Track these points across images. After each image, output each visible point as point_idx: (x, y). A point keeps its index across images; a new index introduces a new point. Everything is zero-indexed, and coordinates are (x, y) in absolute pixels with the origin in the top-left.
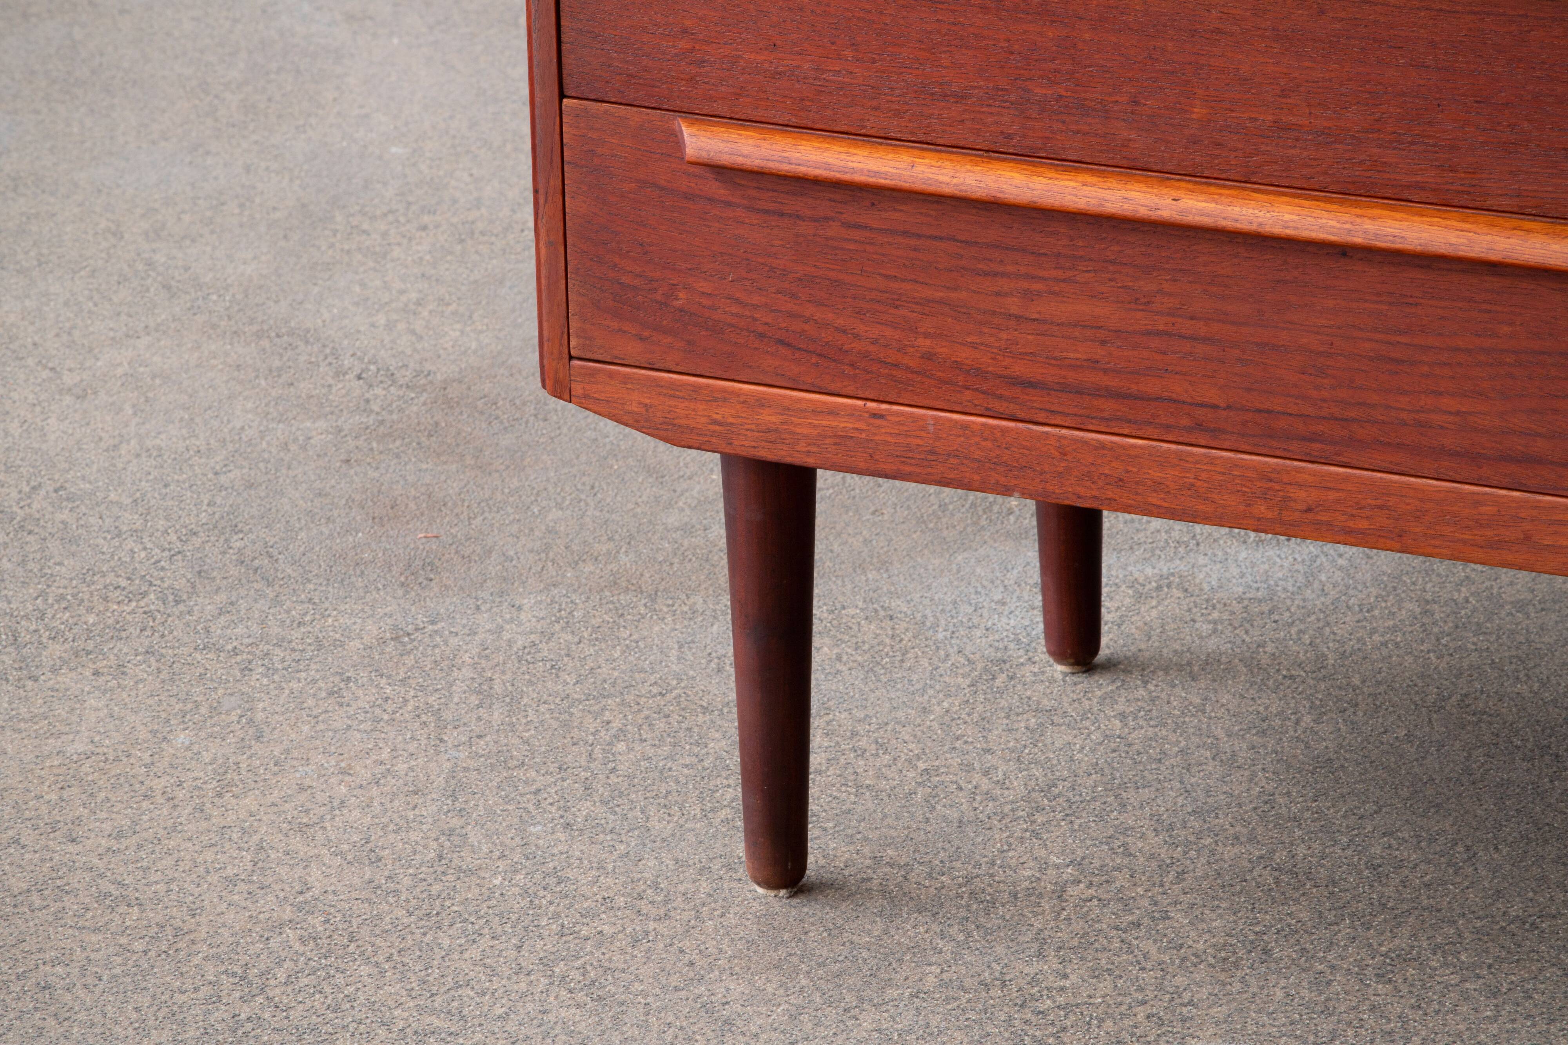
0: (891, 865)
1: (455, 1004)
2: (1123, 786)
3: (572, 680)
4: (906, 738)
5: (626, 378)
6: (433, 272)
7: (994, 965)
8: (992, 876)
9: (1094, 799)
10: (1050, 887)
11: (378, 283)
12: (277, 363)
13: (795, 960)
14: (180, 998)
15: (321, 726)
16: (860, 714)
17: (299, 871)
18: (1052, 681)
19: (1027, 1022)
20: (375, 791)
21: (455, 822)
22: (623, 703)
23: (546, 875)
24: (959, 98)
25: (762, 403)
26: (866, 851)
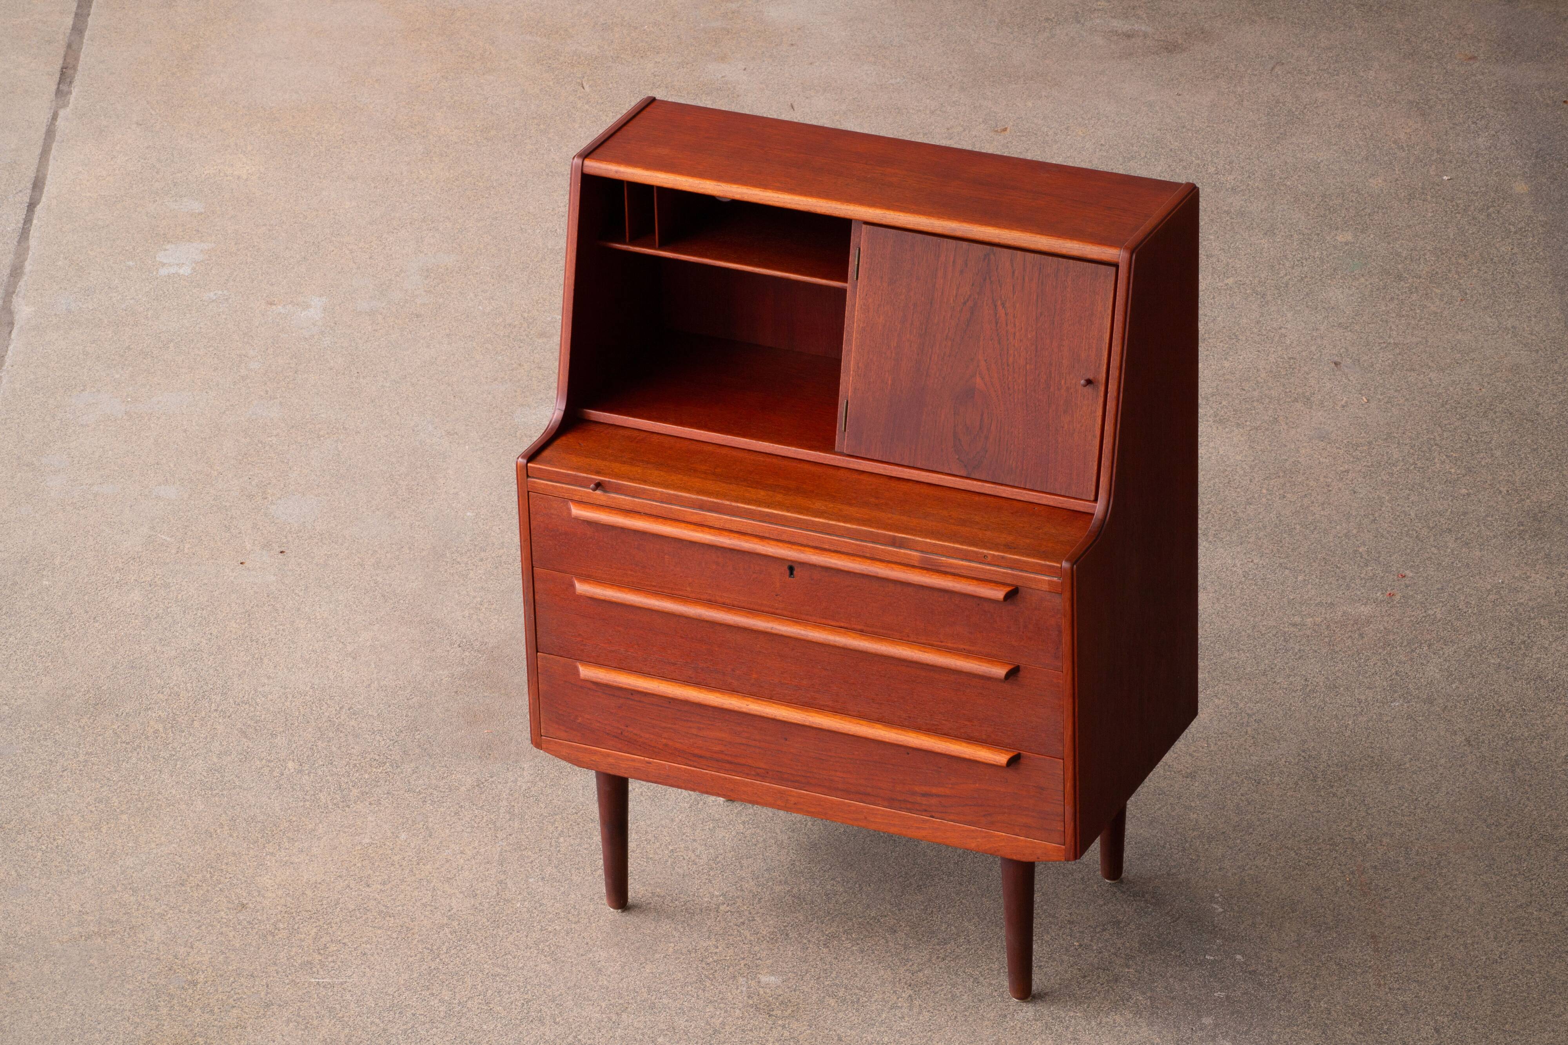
0: (658, 896)
1: (505, 962)
2: (742, 858)
3: (543, 806)
4: (665, 834)
5: (561, 744)
6: (486, 585)
7: (693, 943)
8: (694, 901)
9: (731, 864)
10: (714, 906)
11: (465, 592)
12: (428, 639)
13: (623, 941)
14: (411, 959)
15: (453, 830)
16: (649, 822)
17: (448, 901)
18: (719, 805)
19: (703, 968)
20: (473, 862)
21: (503, 877)
22: (562, 818)
23: (536, 902)
24: (674, 664)
25: (608, 755)
26: (649, 889)
